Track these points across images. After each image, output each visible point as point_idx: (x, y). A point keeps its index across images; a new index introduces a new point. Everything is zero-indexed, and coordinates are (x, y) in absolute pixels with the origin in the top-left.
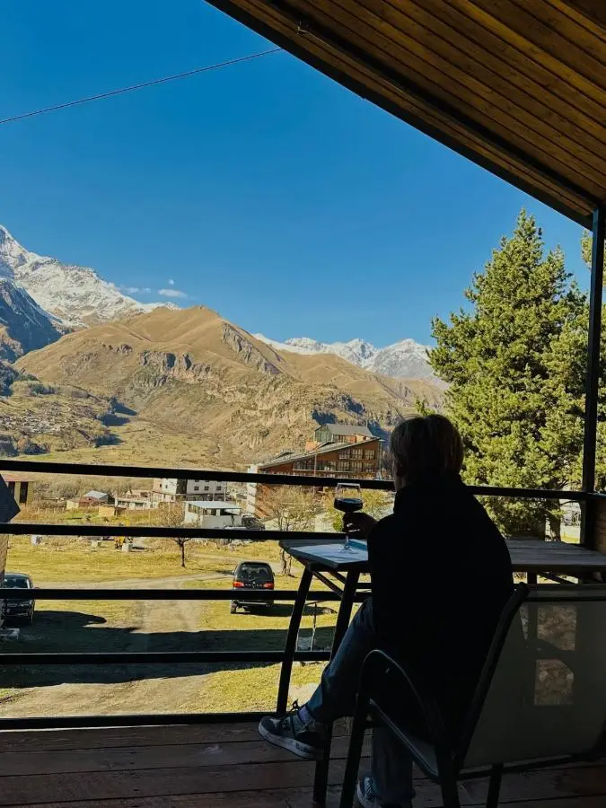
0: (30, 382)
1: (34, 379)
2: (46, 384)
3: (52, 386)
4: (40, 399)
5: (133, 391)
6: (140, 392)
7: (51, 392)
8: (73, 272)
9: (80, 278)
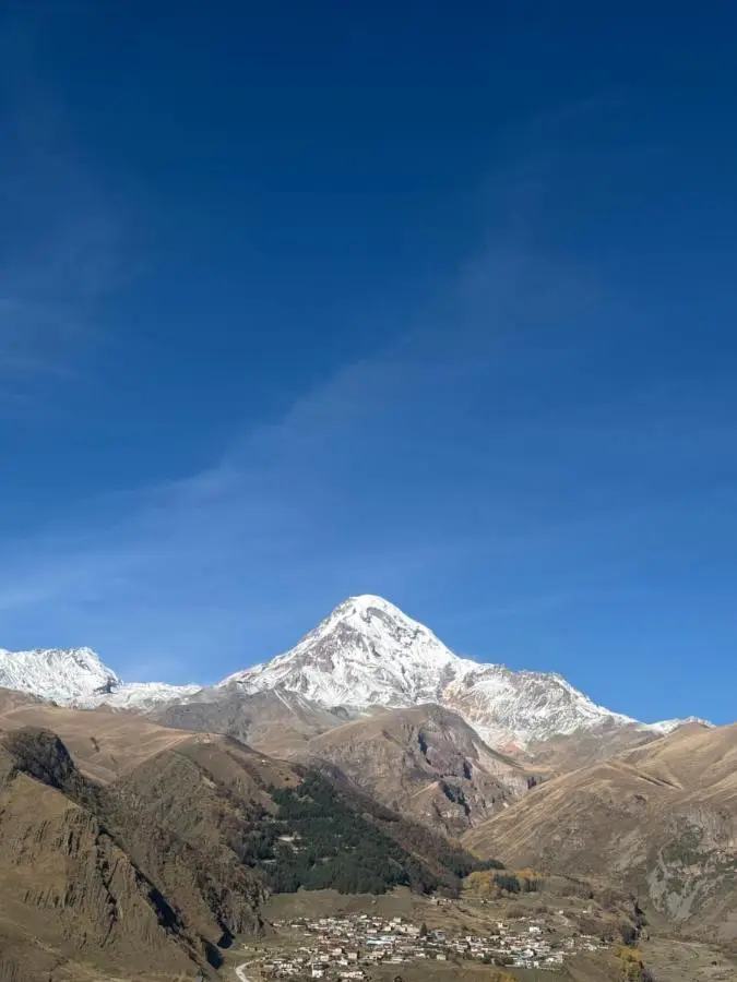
0: (493, 871)
1: (500, 866)
2: (521, 876)
3: (532, 878)
4: (512, 903)
5: (663, 883)
6: (676, 885)
7: (531, 887)
8: (529, 682)
9: (539, 691)
